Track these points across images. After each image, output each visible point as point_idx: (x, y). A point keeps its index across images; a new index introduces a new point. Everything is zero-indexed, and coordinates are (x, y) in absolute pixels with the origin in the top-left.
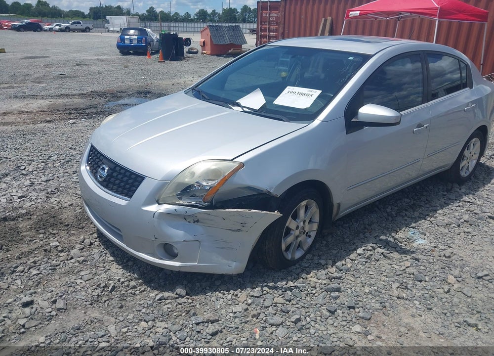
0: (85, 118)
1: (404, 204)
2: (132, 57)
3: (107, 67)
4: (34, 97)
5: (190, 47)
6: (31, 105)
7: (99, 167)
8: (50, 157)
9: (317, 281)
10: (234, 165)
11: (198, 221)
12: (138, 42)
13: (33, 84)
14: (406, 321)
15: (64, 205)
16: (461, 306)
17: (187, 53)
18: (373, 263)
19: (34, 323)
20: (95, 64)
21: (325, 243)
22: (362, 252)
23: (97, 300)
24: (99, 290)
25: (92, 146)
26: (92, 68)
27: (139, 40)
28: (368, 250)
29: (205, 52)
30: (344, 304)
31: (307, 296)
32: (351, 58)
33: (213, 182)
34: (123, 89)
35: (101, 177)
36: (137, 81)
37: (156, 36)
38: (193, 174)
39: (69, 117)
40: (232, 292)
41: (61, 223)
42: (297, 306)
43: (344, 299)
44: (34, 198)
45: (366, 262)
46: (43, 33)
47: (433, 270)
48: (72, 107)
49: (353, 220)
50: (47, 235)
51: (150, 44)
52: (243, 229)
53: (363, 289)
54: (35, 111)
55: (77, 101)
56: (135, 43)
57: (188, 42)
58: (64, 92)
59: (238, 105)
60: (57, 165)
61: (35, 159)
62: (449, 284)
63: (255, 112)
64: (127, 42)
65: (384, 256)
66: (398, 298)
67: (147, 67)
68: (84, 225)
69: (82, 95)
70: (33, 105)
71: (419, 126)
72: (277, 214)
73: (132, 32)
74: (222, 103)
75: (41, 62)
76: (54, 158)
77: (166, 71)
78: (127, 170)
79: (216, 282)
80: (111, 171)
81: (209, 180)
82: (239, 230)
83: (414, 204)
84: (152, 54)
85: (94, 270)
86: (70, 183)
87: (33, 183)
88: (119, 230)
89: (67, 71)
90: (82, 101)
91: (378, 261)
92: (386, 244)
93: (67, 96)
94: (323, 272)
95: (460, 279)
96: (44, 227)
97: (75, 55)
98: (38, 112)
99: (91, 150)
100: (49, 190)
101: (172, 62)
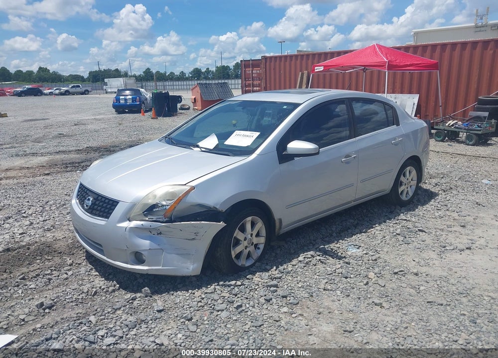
0: (80, 170)
1: (348, 224)
2: (128, 115)
3: (103, 126)
4: (34, 154)
5: (181, 104)
6: (31, 162)
7: (86, 199)
8: (47, 202)
9: (260, 280)
10: (187, 188)
11: (160, 233)
12: (133, 102)
13: (33, 144)
14: (327, 304)
15: (58, 238)
16: (374, 293)
17: (179, 109)
18: (310, 267)
19: (31, 318)
20: (92, 123)
21: (274, 254)
22: (303, 259)
23: (81, 301)
24: (84, 295)
25: (81, 184)
26: (89, 127)
27: (134, 100)
28: (308, 258)
29: (196, 108)
30: (279, 295)
31: (251, 291)
32: (285, 107)
33: (170, 202)
34: (117, 144)
35: (87, 206)
36: (130, 136)
37: (149, 95)
38: (155, 196)
39: (65, 170)
40: (190, 291)
41: (55, 251)
42: (242, 298)
43: (280, 292)
44: (32, 234)
45: (304, 267)
46: (43, 97)
47: (359, 270)
48: (69, 162)
49: (300, 237)
50: (43, 261)
51: (143, 103)
52: (197, 237)
53: (297, 285)
54: (34, 166)
55: (74, 156)
56: (129, 102)
57: (178, 99)
58: (62, 149)
59: (198, 146)
60: (54, 208)
61: (34, 204)
62: (370, 278)
63: (209, 151)
64: (122, 102)
65: (321, 262)
66: (324, 290)
67: (140, 124)
68: (74, 252)
69: (78, 151)
70: (33, 162)
71: (347, 156)
72: (222, 224)
73: (128, 92)
74: (185, 146)
75: (42, 124)
76: (51, 203)
77: (158, 126)
78: (106, 198)
79: (178, 285)
80: (94, 201)
81: (168, 200)
82: (193, 239)
83: (357, 224)
84: (146, 111)
85: (80, 282)
86: (64, 222)
87: (32, 224)
88: (100, 245)
89: (65, 131)
90: (78, 156)
91: (315, 265)
92: (325, 253)
93: (64, 152)
94: (267, 274)
95: (379, 275)
96: (41, 255)
97: (73, 116)
98: (37, 167)
99: (80, 188)
100: (46, 228)
101: (165, 118)
